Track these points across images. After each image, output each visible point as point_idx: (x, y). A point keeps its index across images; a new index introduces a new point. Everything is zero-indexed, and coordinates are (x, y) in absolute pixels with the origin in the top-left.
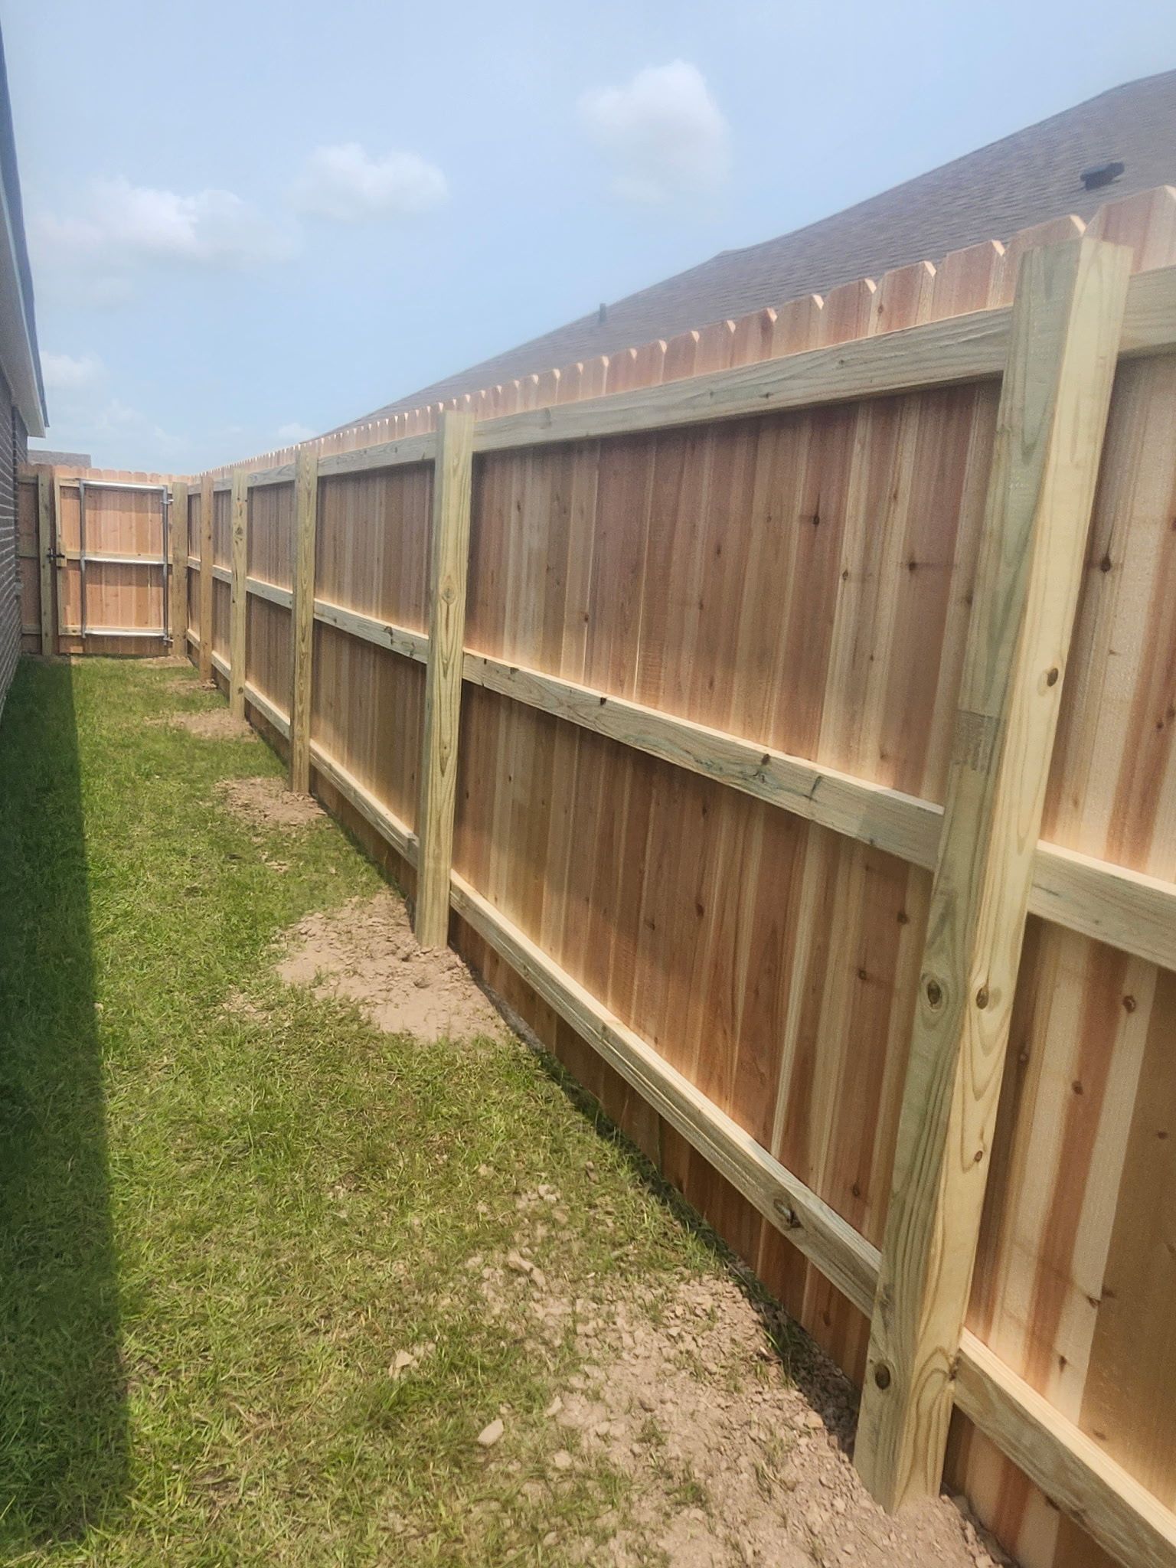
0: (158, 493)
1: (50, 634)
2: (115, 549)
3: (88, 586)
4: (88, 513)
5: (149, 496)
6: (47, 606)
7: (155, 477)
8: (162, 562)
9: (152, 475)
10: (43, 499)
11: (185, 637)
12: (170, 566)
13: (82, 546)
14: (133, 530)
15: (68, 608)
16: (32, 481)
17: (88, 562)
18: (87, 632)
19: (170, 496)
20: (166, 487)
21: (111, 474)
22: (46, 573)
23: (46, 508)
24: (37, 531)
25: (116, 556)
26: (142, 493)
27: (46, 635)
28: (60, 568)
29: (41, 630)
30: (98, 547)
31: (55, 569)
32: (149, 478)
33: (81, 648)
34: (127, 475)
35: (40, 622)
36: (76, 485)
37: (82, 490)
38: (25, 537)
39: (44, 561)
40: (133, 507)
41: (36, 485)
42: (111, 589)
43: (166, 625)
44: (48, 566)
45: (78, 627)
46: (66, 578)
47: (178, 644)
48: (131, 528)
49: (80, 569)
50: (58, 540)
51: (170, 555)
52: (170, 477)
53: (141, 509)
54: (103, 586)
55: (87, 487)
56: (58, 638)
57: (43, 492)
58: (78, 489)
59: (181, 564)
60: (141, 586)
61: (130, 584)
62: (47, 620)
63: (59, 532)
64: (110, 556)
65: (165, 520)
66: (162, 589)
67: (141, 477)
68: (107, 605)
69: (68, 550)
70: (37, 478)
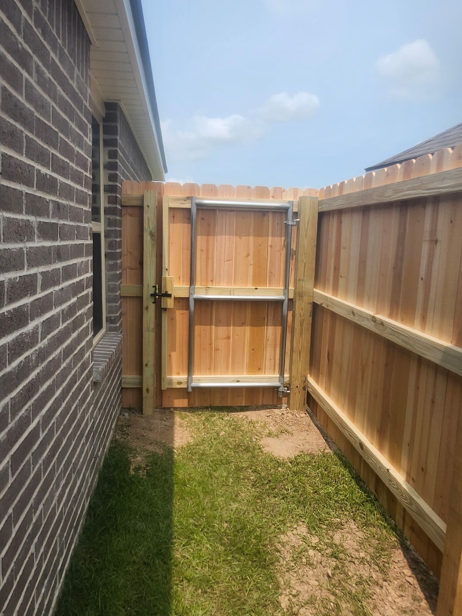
0: (282, 211)
1: (152, 389)
2: (229, 282)
3: (197, 329)
4: (200, 241)
5: (271, 216)
6: (149, 357)
7: (279, 192)
8: (281, 297)
9: (275, 189)
10: (149, 225)
11: (304, 389)
12: (291, 300)
13: (192, 281)
14: (251, 257)
15: (174, 355)
16: (136, 203)
17: (198, 301)
18: (194, 384)
19: (296, 215)
20: (292, 203)
21: (228, 190)
22: (149, 316)
23: (151, 234)
24: (141, 263)
25: (230, 292)
26: (263, 212)
27: (148, 390)
28: (165, 309)
29: (141, 383)
30: (210, 279)
31: (160, 311)
32: (271, 194)
33: (186, 401)
34: (245, 190)
35: (140, 372)
36: (187, 205)
37: (194, 211)
38: (128, 270)
39: (148, 302)
40: (252, 230)
41: (141, 208)
42: (222, 331)
43: (282, 373)
44: (152, 307)
45: (183, 377)
46: (172, 319)
47: (298, 397)
48: (248, 255)
49: (188, 308)
50: (165, 275)
51: (291, 288)
52: (295, 191)
53: (260, 232)
54: (213, 327)
55: (201, 208)
56: (160, 393)
57: (149, 215)
58: (189, 210)
59: (306, 299)
60: (257, 325)
61: (243, 324)
62: (149, 372)
63: (166, 265)
64: (223, 291)
65: (287, 246)
66: (279, 329)
67: (262, 192)
68: (217, 349)
69: (176, 285)
70: (142, 199)
